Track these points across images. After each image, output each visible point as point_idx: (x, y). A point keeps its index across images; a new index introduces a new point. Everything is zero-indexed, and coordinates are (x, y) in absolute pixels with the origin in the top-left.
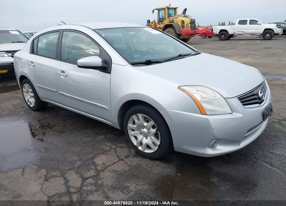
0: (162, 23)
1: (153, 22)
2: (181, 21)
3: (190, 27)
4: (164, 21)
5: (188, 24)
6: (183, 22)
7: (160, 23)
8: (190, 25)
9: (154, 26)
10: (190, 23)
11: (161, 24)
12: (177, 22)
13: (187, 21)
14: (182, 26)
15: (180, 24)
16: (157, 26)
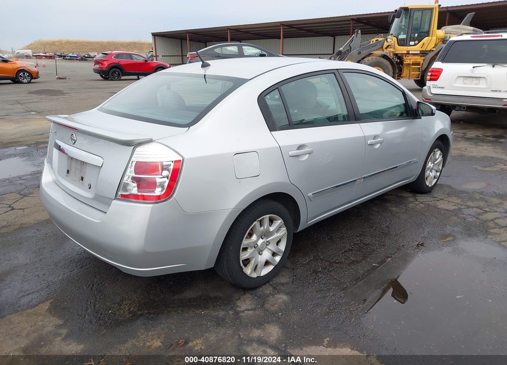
4: (427, 38)
7: (412, 43)
11: (415, 45)
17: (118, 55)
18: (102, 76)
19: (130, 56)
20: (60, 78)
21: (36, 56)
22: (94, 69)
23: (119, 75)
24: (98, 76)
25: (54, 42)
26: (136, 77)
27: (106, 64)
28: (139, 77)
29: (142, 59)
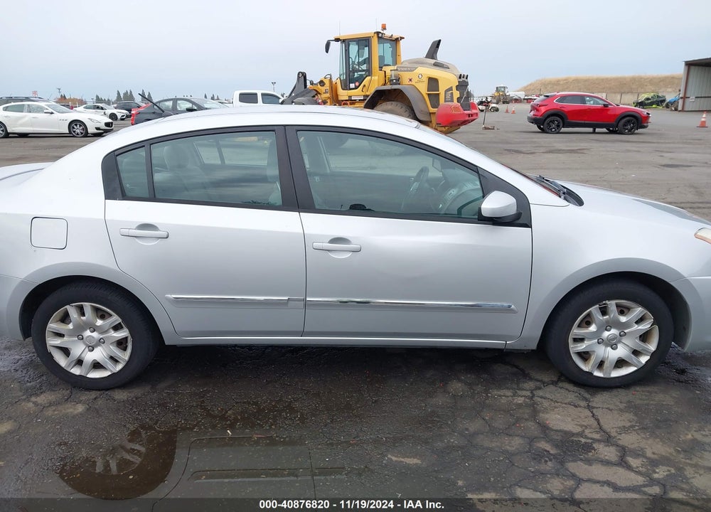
0: (357, 84)
1: (327, 82)
2: (426, 81)
3: (459, 100)
4: (368, 78)
5: (451, 89)
6: (433, 82)
7: (352, 86)
8: (456, 94)
9: (328, 95)
10: (458, 88)
11: (356, 88)
12: (413, 83)
13: (447, 80)
14: (428, 94)
15: (423, 88)
16: (337, 95)
17: (563, 98)
18: (539, 127)
19: (582, 99)
20: (486, 128)
21: (527, 99)
22: (529, 118)
23: (558, 126)
24: (535, 127)
25: (558, 81)
26: (591, 130)
27: (543, 109)
28: (594, 130)
29: (601, 102)
